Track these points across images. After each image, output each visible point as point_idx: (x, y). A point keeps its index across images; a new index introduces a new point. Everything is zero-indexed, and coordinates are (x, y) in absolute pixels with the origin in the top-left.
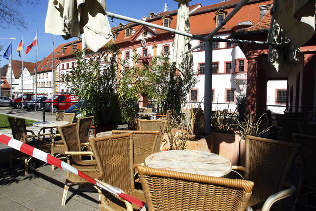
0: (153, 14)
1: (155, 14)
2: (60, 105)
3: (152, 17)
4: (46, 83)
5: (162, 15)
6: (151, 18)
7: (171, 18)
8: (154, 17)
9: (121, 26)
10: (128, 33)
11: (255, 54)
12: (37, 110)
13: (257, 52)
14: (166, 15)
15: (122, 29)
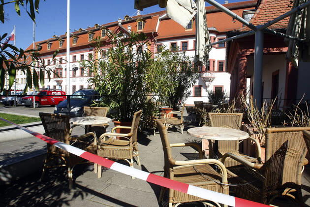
0: (127, 16)
1: (130, 17)
2: (42, 100)
3: (127, 19)
4: (20, 79)
5: (136, 19)
6: (126, 21)
7: (145, 22)
8: (129, 20)
9: (97, 27)
10: (104, 33)
11: (248, 52)
12: (17, 106)
13: (249, 51)
14: (140, 18)
15: (98, 30)
